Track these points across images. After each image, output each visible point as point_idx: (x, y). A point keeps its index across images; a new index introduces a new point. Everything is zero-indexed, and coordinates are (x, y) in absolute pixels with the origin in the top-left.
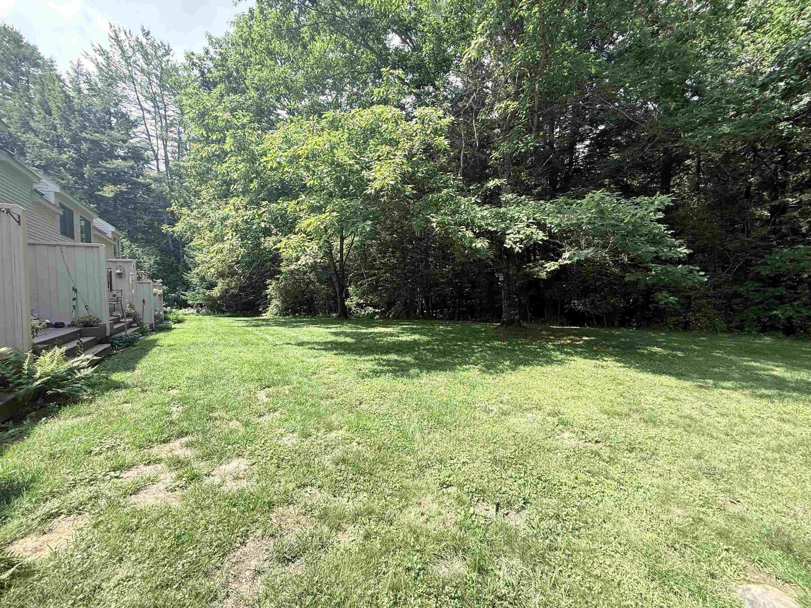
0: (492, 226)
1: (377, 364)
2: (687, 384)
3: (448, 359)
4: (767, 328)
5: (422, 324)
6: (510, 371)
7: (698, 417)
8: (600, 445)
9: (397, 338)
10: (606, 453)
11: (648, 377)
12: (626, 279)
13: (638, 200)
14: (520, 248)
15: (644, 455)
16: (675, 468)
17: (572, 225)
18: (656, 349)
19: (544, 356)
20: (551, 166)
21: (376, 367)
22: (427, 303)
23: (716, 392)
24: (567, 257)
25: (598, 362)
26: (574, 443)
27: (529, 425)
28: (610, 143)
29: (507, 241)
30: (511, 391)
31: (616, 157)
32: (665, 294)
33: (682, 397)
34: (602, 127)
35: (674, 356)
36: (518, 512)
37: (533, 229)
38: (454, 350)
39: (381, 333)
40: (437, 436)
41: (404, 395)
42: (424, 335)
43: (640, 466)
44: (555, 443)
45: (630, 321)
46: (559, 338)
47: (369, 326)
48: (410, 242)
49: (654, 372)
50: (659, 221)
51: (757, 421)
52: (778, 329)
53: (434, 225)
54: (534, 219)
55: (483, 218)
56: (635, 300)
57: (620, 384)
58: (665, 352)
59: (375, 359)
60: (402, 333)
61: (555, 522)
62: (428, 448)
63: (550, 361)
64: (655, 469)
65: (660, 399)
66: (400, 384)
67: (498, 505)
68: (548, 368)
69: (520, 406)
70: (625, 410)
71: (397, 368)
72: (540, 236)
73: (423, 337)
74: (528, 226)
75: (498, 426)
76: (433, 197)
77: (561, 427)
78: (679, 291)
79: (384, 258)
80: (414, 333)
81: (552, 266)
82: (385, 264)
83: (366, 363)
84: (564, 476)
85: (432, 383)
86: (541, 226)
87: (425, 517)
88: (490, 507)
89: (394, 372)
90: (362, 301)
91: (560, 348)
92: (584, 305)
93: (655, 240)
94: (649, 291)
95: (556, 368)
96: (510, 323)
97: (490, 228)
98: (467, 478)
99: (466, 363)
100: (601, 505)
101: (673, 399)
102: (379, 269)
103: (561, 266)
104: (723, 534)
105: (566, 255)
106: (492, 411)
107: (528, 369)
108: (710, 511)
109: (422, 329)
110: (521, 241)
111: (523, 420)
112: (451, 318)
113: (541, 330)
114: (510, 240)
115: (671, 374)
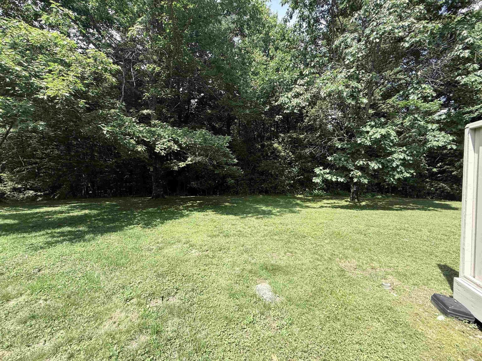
0: (147, 138)
1: (51, 237)
2: (238, 217)
3: (117, 224)
4: (261, 192)
5: (90, 202)
6: (160, 225)
7: (242, 230)
8: (208, 252)
9: (68, 215)
10: (211, 254)
11: (225, 217)
12: (216, 172)
13: (220, 137)
14: (165, 153)
15: (225, 251)
16: (236, 253)
17: (191, 144)
18: (227, 204)
19: (179, 213)
20: (179, 108)
21: (50, 239)
22: (93, 186)
23: (247, 219)
24: (189, 161)
25: (205, 213)
26: (197, 254)
27: (175, 251)
28: (206, 104)
29: (156, 148)
30: (163, 236)
31: (209, 111)
32: (230, 179)
33: (237, 223)
34: (202, 95)
35: (233, 206)
36: (174, 296)
37: (172, 143)
38: (121, 217)
39: (48, 212)
40: (118, 273)
41: (85, 254)
42: (94, 209)
43: (224, 256)
44: (189, 257)
45: (216, 191)
46: (186, 203)
47: (31, 207)
48: (76, 139)
49: (227, 214)
50: (227, 147)
51: (259, 227)
52: (264, 192)
53: (105, 132)
54: (172, 137)
55: (140, 132)
56: (219, 181)
57: (215, 222)
58: (231, 205)
59: (47, 233)
60: (72, 210)
61: (192, 293)
62: (112, 283)
63: (182, 216)
64: (229, 255)
65: (230, 225)
66: (78, 247)
67: (163, 297)
68: (182, 220)
69: (169, 243)
70: (217, 233)
71: (73, 237)
72: (176, 147)
73: (93, 211)
74: (169, 141)
75: (157, 256)
76: (102, 113)
77: (191, 248)
78: (234, 177)
79: (46, 149)
80: (85, 209)
81: (182, 165)
82: (48, 155)
83: (38, 238)
84: (194, 271)
85: (107, 241)
86: (176, 142)
87: (117, 323)
88: (158, 300)
89: (70, 240)
90: (20, 186)
91: (187, 208)
92: (197, 184)
93: (225, 155)
94: (224, 177)
95: (185, 219)
96: (157, 197)
97: (145, 139)
98: (142, 290)
99: (131, 224)
100: (210, 278)
101: (234, 225)
102: (42, 158)
103: (186, 164)
104: (250, 272)
105: (189, 159)
106: (153, 249)
107: (170, 222)
108: (247, 265)
109: (91, 205)
110: (165, 149)
111: (171, 250)
112: (115, 196)
113: (176, 199)
114: (158, 148)
115: (233, 214)
